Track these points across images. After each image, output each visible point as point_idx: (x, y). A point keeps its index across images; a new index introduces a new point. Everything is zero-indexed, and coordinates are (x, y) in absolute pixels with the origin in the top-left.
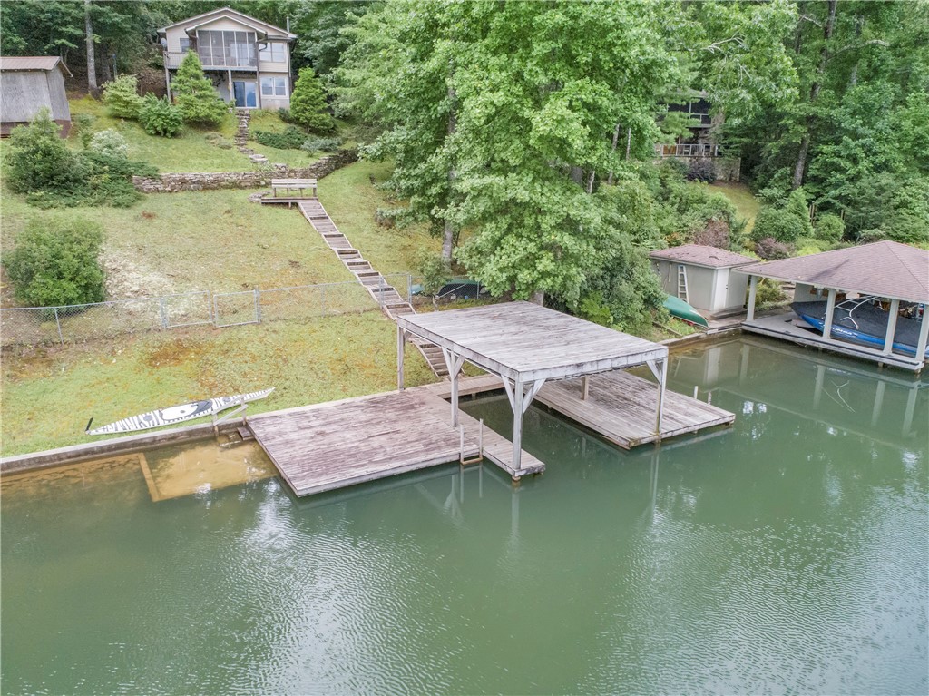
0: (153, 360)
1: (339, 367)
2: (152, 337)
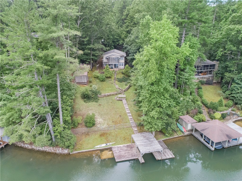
0: (101, 135)
1: (124, 139)
2: (101, 131)
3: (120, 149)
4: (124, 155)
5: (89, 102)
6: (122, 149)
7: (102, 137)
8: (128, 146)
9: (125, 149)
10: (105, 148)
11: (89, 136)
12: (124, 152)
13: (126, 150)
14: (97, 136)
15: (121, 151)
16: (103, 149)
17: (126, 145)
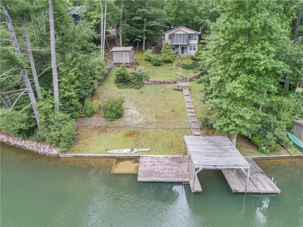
0: (127, 135)
1: (170, 145)
2: (129, 128)
3: (156, 161)
4: (160, 172)
5: (125, 88)
6: (160, 162)
7: (128, 138)
8: (174, 158)
9: (167, 161)
10: (127, 157)
11: (105, 134)
12: (161, 167)
13: (167, 164)
14: (120, 135)
15: (156, 164)
16: (123, 157)
17: (170, 156)
